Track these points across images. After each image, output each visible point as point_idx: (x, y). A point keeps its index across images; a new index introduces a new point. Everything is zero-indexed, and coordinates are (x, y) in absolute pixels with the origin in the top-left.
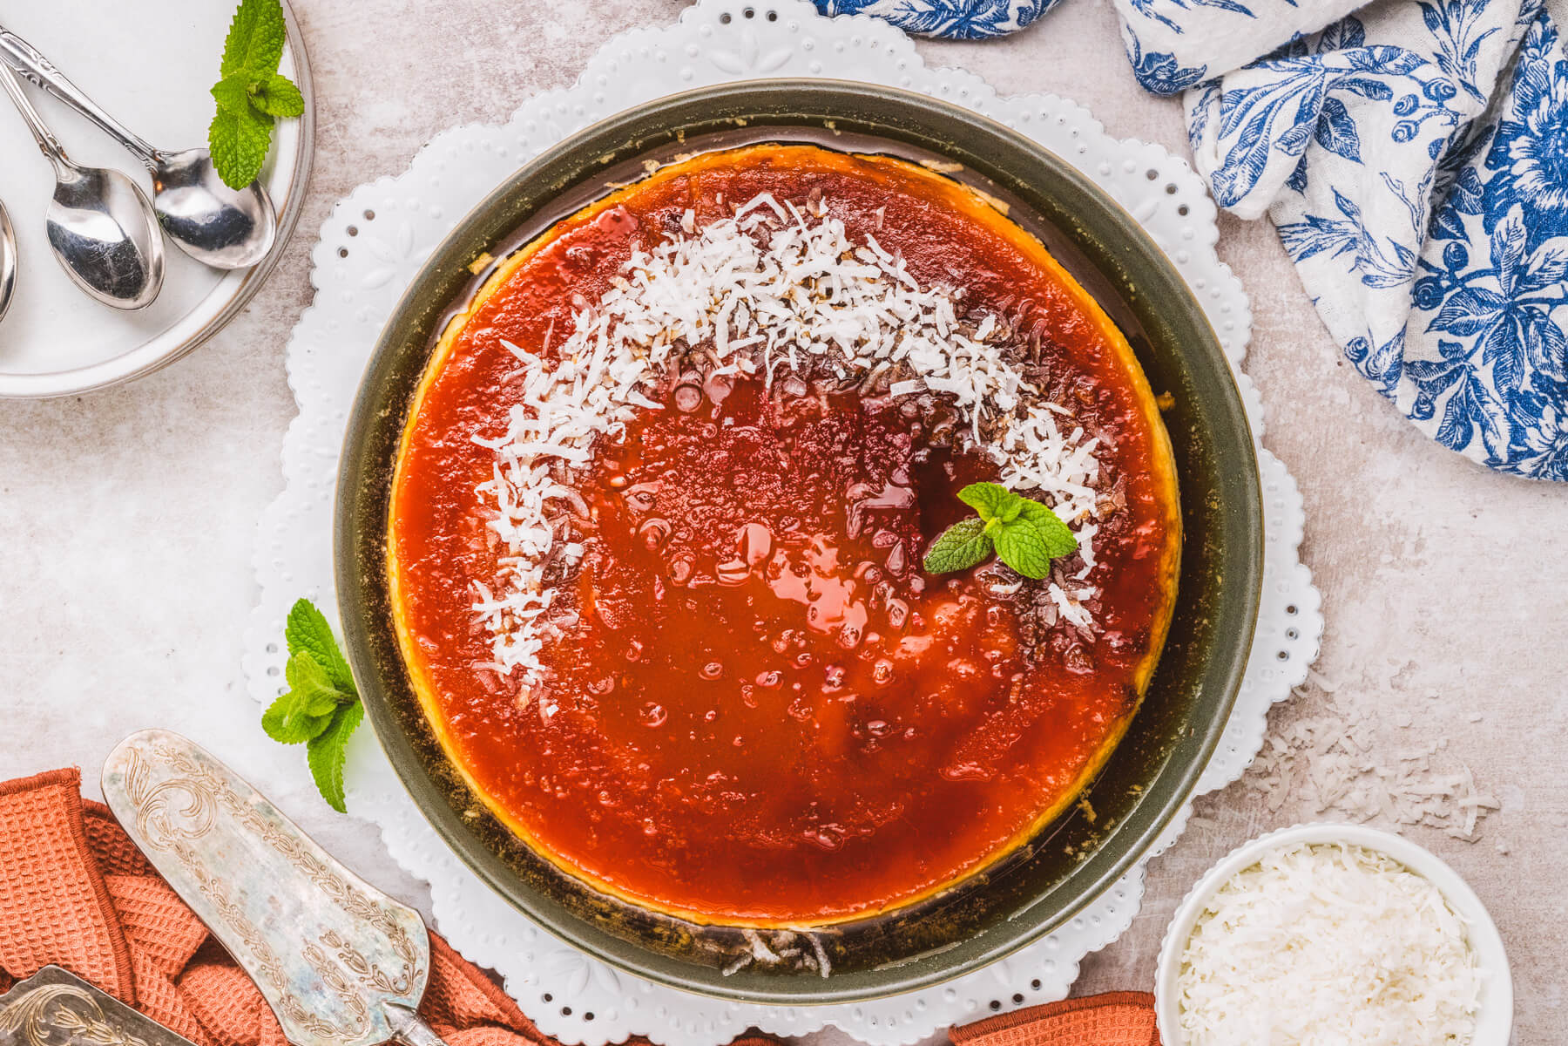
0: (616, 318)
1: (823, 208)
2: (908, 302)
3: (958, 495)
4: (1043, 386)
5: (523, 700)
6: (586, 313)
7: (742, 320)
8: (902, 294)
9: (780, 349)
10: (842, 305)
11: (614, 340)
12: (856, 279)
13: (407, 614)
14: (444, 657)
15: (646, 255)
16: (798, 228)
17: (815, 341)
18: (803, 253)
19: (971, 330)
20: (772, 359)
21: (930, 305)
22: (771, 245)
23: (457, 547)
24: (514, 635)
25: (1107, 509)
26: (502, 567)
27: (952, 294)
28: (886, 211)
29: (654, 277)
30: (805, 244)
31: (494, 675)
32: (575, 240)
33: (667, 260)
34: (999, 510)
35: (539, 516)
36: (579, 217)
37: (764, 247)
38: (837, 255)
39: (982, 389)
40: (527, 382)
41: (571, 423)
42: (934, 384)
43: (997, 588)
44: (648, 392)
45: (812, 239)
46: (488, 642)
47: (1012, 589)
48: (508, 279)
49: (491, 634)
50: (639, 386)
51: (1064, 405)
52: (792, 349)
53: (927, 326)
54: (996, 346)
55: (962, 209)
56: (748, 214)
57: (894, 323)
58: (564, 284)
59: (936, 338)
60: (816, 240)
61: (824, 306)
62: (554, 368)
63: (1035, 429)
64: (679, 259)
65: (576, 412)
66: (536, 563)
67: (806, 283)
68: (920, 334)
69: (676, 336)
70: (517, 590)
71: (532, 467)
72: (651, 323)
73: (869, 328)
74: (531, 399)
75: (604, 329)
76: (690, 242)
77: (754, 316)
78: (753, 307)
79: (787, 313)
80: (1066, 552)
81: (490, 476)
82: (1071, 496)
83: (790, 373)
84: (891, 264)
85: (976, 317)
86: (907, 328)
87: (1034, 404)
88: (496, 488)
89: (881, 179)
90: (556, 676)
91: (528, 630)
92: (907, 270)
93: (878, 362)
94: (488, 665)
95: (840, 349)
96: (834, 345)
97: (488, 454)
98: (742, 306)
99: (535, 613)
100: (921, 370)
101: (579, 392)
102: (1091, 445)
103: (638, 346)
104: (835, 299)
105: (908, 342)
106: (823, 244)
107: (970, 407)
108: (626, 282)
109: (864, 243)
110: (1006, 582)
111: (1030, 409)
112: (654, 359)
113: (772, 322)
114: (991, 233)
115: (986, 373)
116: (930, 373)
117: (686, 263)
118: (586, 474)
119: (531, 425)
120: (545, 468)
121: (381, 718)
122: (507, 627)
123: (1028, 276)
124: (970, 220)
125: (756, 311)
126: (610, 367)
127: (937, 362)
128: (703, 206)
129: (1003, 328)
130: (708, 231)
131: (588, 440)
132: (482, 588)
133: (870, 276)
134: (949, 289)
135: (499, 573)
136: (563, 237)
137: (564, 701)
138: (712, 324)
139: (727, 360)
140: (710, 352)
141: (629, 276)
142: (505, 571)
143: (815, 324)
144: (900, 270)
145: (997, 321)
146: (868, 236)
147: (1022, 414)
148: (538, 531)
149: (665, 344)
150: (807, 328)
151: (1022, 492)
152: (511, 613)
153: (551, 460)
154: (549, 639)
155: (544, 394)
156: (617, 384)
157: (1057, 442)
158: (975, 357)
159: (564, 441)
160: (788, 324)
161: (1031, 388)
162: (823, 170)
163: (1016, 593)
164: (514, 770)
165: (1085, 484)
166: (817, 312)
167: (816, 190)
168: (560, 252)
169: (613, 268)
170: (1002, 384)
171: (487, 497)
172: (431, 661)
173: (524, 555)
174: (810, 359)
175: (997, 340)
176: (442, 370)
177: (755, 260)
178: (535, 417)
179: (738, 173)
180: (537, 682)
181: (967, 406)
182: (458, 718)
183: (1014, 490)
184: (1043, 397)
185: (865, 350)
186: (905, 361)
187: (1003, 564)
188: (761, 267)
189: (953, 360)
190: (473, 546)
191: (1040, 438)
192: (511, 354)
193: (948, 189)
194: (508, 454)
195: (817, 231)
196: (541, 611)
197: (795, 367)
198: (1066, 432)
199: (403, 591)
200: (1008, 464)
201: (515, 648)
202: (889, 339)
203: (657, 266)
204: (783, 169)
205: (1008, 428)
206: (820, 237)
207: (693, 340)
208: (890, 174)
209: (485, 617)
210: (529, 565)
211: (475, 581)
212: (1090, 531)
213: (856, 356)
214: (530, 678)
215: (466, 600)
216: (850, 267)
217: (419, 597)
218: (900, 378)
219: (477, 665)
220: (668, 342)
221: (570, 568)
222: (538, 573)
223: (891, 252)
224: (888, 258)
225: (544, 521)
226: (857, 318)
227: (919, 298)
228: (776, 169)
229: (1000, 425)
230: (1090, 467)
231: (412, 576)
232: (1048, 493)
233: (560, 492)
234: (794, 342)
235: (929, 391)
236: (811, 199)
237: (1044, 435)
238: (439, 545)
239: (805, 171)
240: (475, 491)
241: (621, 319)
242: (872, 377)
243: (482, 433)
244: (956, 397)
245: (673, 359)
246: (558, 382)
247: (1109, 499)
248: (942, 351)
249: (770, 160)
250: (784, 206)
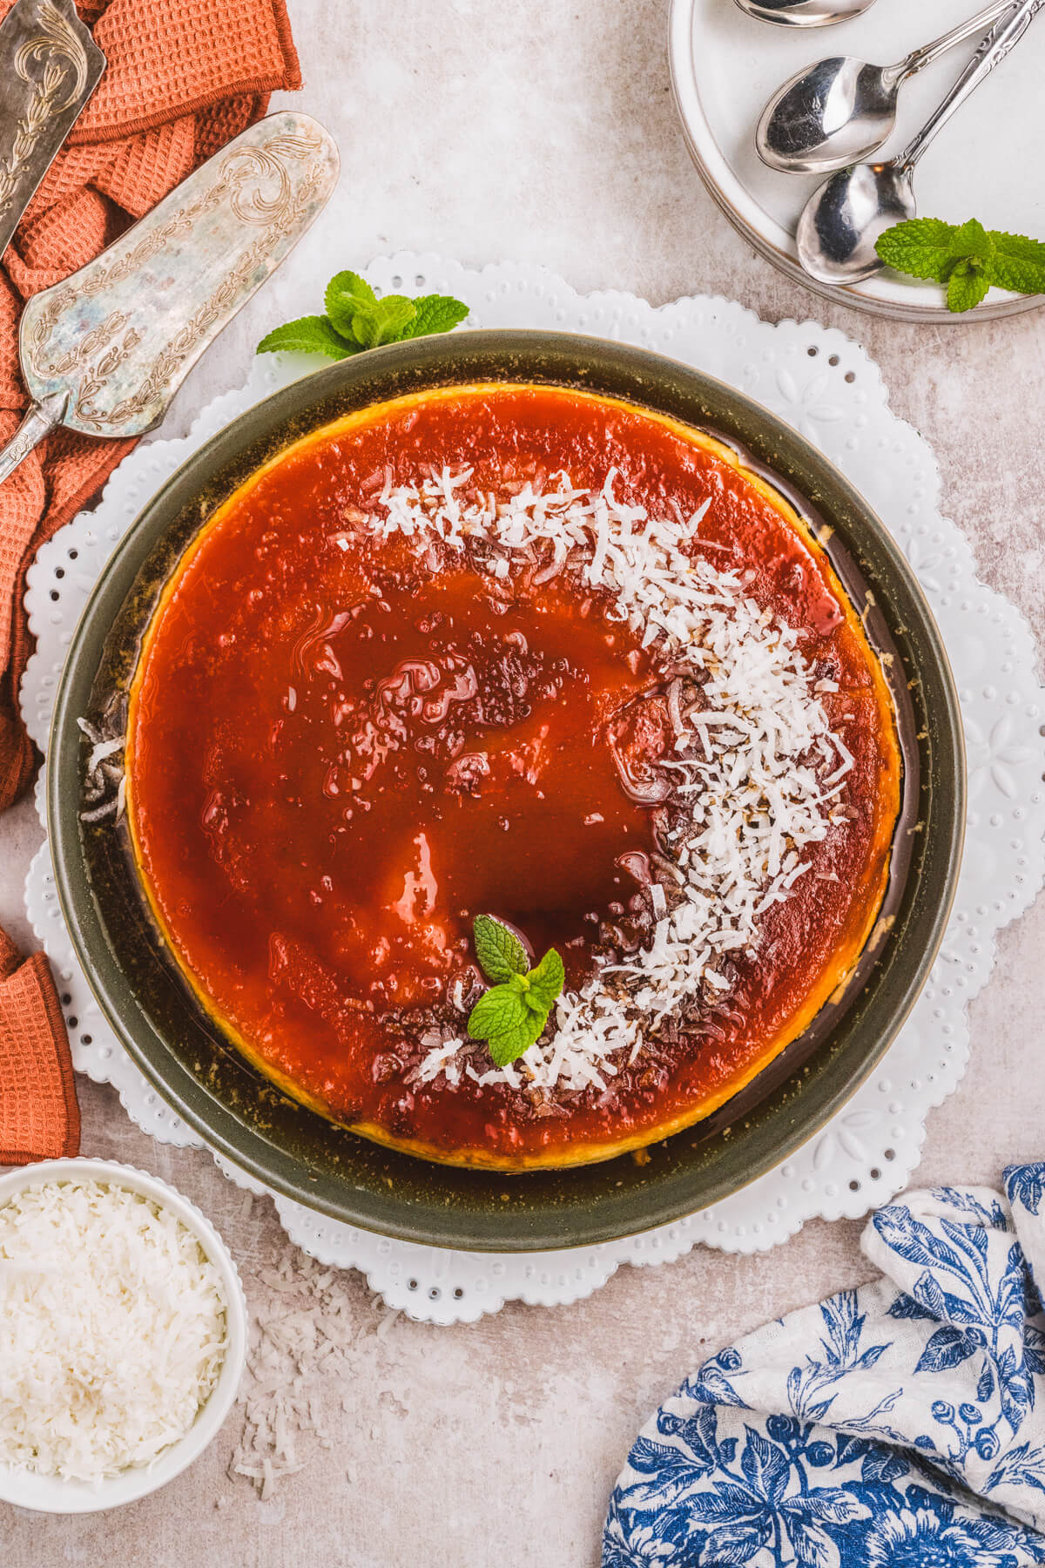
0: (731, 613)
1: (838, 820)
2: (744, 903)
3: (552, 950)
4: (658, 1035)
5: (354, 516)
6: (737, 583)
7: (727, 738)
8: (754, 895)
9: (699, 775)
10: (741, 838)
11: (709, 610)
12: (767, 851)
13: (440, 401)
14: (398, 438)
15: (794, 644)
16: (818, 794)
17: (707, 811)
18: (794, 799)
19: (715, 965)
20: (689, 767)
21: (740, 924)
22: (802, 768)
23: (506, 452)
24: (418, 508)
25: (536, 1097)
26: (486, 496)
27: (751, 947)
28: (834, 883)
29: (771, 651)
30: (802, 801)
31: (379, 487)
32: (809, 572)
33: (788, 664)
34: (537, 990)
35: (536, 534)
36: (832, 578)
37: (800, 760)
38: (791, 833)
39: (657, 975)
40: (669, 524)
41: (627, 567)
42: (662, 928)
43: (459, 987)
44: (657, 644)
45: (807, 809)
46: (412, 482)
47: (458, 1002)
48: (772, 506)
49: (419, 484)
50: (663, 635)
51: (640, 1056)
52: (699, 787)
53: (720, 922)
54: (699, 990)
55: (835, 959)
56: (833, 745)
57: (723, 889)
58: (766, 562)
59: (708, 931)
60: (806, 813)
61: (740, 819)
62: (682, 551)
63: (616, 1028)
64: (789, 676)
65: (639, 571)
66: (489, 530)
67: (764, 802)
68: (712, 914)
69: (713, 672)
70: (463, 511)
71: (585, 528)
72: (726, 648)
73: (718, 864)
74: (652, 527)
75: (720, 600)
76: (806, 687)
77: (732, 750)
78: (741, 749)
79: (734, 783)
80: (495, 1056)
81: (576, 486)
82: (549, 1062)
83: (675, 785)
84: (782, 886)
85: (728, 970)
86: (718, 901)
87: (640, 1026)
88: (565, 491)
89: (866, 878)
90: (378, 548)
91: (423, 521)
92: (776, 902)
93: (685, 872)
94: (389, 483)
95: (698, 835)
96: (702, 829)
97: (599, 485)
98: (742, 738)
99: (440, 528)
100: (676, 915)
101: (659, 575)
102: (600, 1083)
103: (704, 635)
104: (747, 830)
105: (704, 903)
106: (802, 819)
107: (639, 963)
108: (766, 623)
109: (803, 860)
110: (465, 995)
111: (636, 1023)
112: (691, 651)
113: (725, 768)
114: (811, 987)
115: (673, 979)
116: (672, 924)
117: (785, 683)
118: (577, 582)
119: (627, 527)
120: (583, 540)
121: (336, 376)
122: (426, 501)
123: (768, 1023)
124: (824, 966)
125: (736, 752)
126: (682, 607)
127: (684, 931)
128: (841, 701)
129: (716, 997)
130: (817, 706)
131: (611, 585)
132: (465, 476)
133: (769, 865)
134: (756, 944)
135: (480, 494)
136: (813, 560)
137: (352, 556)
138: (724, 708)
139: (688, 723)
140: (697, 705)
141: (773, 627)
142: (482, 500)
143: (723, 811)
144: (775, 895)
145: (723, 991)
146: (810, 864)
147: (630, 1014)
148: (521, 533)
149: (705, 661)
150: (719, 802)
151: (553, 1013)
152: (440, 505)
153: (592, 546)
154: (414, 542)
155: (657, 541)
156: (666, 613)
157: (604, 1048)
158: (688, 969)
159: (610, 560)
160: (723, 784)
161: (657, 1024)
162: (876, 821)
163: (453, 1006)
164: (284, 505)
165: (561, 1076)
166: (734, 812)
167: (856, 814)
168: (798, 558)
169: (782, 610)
170: (661, 995)
171: (556, 482)
172: (393, 425)
173: (497, 519)
174: (688, 806)
175: (704, 990)
176: (683, 440)
177: (787, 751)
178: (634, 532)
179: (874, 736)
180: (372, 530)
181: (639, 960)
182: (337, 450)
183: (556, 1005)
184: (647, 1036)
185: (697, 859)
186: (685, 899)
187: (482, 993)
188: (781, 757)
189: (686, 947)
190: (507, 468)
191: (607, 1033)
192: (697, 508)
193: (855, 945)
194: (598, 503)
195: (815, 814)
196: (442, 535)
197: (680, 790)
198: (613, 1058)
199: (463, 398)
200: (582, 1000)
201: (405, 508)
202: (707, 884)
203: (782, 655)
204: (877, 780)
205: (617, 1000)
206: (809, 816)
207: (708, 689)
208: (871, 887)
209: (436, 479)
210: (488, 524)
211: (472, 470)
212: (514, 1080)
213: (691, 851)
214: (376, 523)
215: (454, 461)
216: (777, 845)
217: (457, 414)
218: (668, 894)
219: (389, 470)
220: (707, 665)
221: (484, 564)
222: (479, 532)
223: (794, 887)
224: (788, 885)
225: (531, 539)
226: (728, 852)
227: (748, 913)
228: (877, 773)
229: (621, 993)
230: (577, 1081)
231: (478, 407)
232: (552, 1040)
233: (560, 555)
234: (706, 789)
235: (655, 922)
236: (847, 808)
237: (610, 1036)
238: (509, 434)
239: (876, 802)
240: (561, 471)
241: (730, 618)
242: (669, 866)
243: (619, 478)
244: (649, 949)
245: (690, 669)
246: (668, 555)
247: (546, 1100)
248: (694, 936)
249: (887, 768)
250: (840, 781)
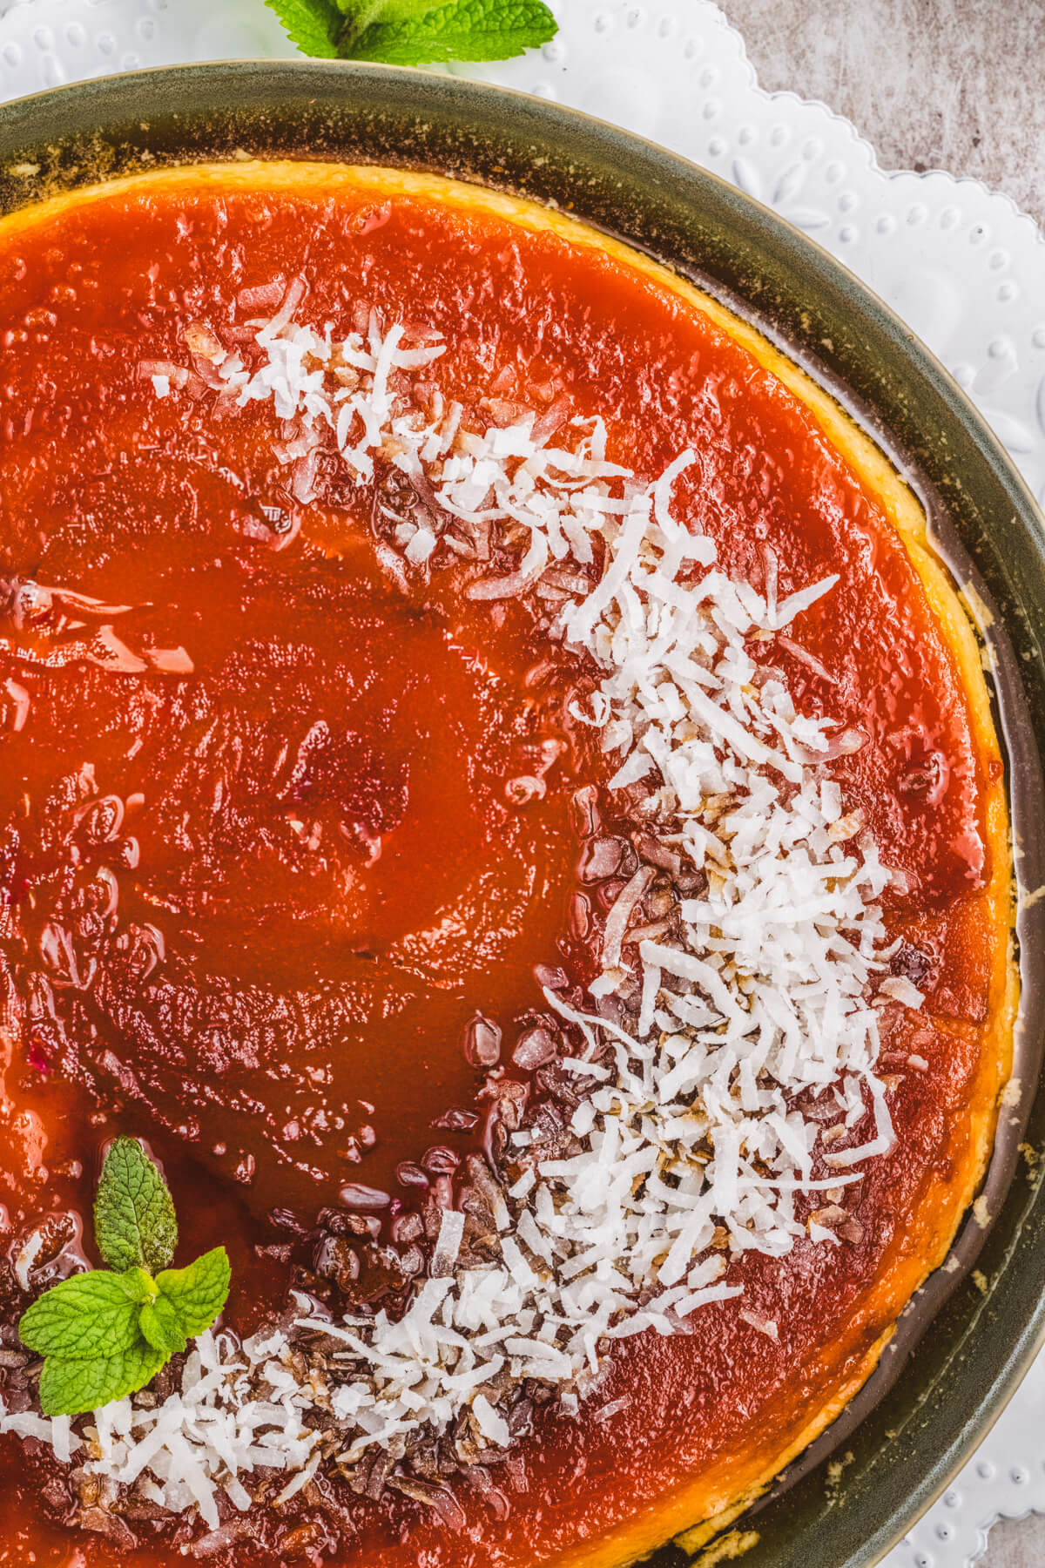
0: (787, 793)
1: (819, 1233)
2: (594, 1308)
3: (222, 1249)
4: (348, 1474)
5: (201, 343)
6: (821, 744)
7: (687, 1008)
8: (610, 1305)
9: (611, 1052)
10: (639, 1194)
11: (753, 772)
12: (674, 1235)
13: (438, 205)
14: (339, 239)
15: (876, 892)
16: (806, 1174)
17: (599, 1120)
18: (759, 1165)
19: (498, 1394)
20: (600, 1031)
21: (573, 1343)
22: (798, 1116)
23: (515, 336)
24: (319, 376)
25: (90, 1491)
26: (447, 407)
27: (575, 1390)
28: (764, 1339)
29: (830, 889)
30: (774, 1175)
31: (268, 310)
32: (955, 784)
33: (851, 925)
34: (167, 1309)
35: (506, 509)
36: (995, 806)
37: (801, 1102)
38: (730, 1222)
39: (390, 1368)
40: (747, 591)
41: (641, 637)
42: (433, 1292)
43: (35, 1244)
44: (638, 793)
45: (776, 1191)
46: (329, 327)
47: (23, 1270)
48: (942, 638)
49: (337, 337)
50: (654, 780)
51: (300, 1496)
52: (602, 1074)
53: (539, 1322)
54: (452, 1425)
55: (712, 1471)
56: (868, 1100)
57: (569, 1269)
58: (890, 728)
59: (511, 1330)
60: (771, 1198)
61: (649, 1160)
62: (751, 646)
63: (280, 1429)
64: (844, 947)
65: (657, 653)
66: (428, 468)
67: (705, 1147)
68: (530, 1303)
69: (712, 881)
70: (395, 414)
71: (596, 535)
72: (755, 850)
73: (579, 1223)
74: (714, 584)
75: (779, 763)
76: (865, 978)
77: (686, 1032)
78: (705, 1038)
79: (668, 1093)
80: (44, 1391)
81: (612, 455)
82: (137, 1440)
83: (562, 1053)
84: (672, 1307)
85: (517, 1412)
86: (551, 1287)
87: (322, 1446)
88: (588, 456)
89: (826, 1358)
90: (218, 417)
91: (317, 404)
92: (651, 1330)
93: (513, 1208)
94: (288, 311)
95: (564, 1155)
96: (577, 1148)
97: (652, 470)
98: (715, 1021)
99: (343, 429)
100: (468, 1279)
101: (690, 673)
102: (210, 1513)
103: (725, 811)
104: (655, 1186)
105: (525, 1276)
106: (758, 1206)
107: (367, 1334)
108: (843, 837)
109: (730, 1277)
110: (39, 1263)
111: (317, 1436)
112: (691, 828)
113: (663, 1060)
114: (651, 1501)
115: (413, 1388)
116: (455, 1292)
117: (831, 956)
118: (544, 623)
119: (670, 565)
120: (585, 555)
121: (283, 81)
122: (338, 370)
123: (547, 1532)
124: (688, 1477)
125: (694, 1039)
126: (708, 747)
127: (470, 1311)
128: (918, 1028)
129: (477, 1451)
130: (869, 1019)
131: (600, 655)
132: (425, 355)
133: (667, 1262)
134: (585, 1389)
135: (439, 398)
136: (971, 762)
137: (167, 413)
138: (708, 953)
139: (631, 952)
140: (660, 929)
141: (851, 848)
142: (438, 411)
143: (627, 1132)
144: (654, 1317)
145: (493, 1446)
146: (738, 1290)
147: (315, 1417)
148: (480, 497)
149: (708, 857)
150: (627, 1115)
151: (180, 1358)
152: (361, 387)
153: (595, 572)
154: (286, 434)
155: (714, 612)
156: (675, 744)
157: (240, 1456)
158: (448, 1382)
159: (616, 610)
160: (648, 1086)
161: (354, 1453)
162: (886, 1262)
163: (12, 1271)
164: (88, 273)
165: (146, 1472)
166: (646, 1144)
167: (857, 1235)
168: (947, 744)
169: (877, 823)
170: (382, 1407)
171: (579, 433)
172: (339, 211)
173: (449, 455)
174: (570, 1097)
175: (461, 1431)
176: (832, 450)
177: (783, 1076)
178: (680, 578)
179: (948, 1114)
180: (221, 381)
181: (370, 1329)
182: (223, 216)
183: (192, 1346)
184: (329, 1467)
185: (545, 1199)
186: (494, 1257)
187: (74, 1271)
188: (767, 1082)
189: (459, 1341)
190: (507, 372)
191: (260, 1431)
192: (807, 584)
193: (762, 1462)
194: (637, 501)
195: (787, 1206)
196: (341, 442)
197: (568, 1064)
198: (251, 1479)
199: (483, 216)
200: (242, 1357)
201: (296, 369)
202: (544, 1248)
203: (846, 904)
204: (920, 1194)
205: (301, 1383)
206: (774, 1206)
207: (691, 910)
208: (832, 1373)
209: (374, 340)
210: (430, 456)
211: (442, 349)
212: (63, 1444)
213: (540, 1179)
214: (233, 371)
215: (417, 320)
216: (694, 1232)
217: (459, 241)
218: (470, 1236)
219: (298, 288)
220: (709, 866)
221: (393, 524)
222: (408, 464)
223: (694, 1315)
224: (683, 1310)
225: (494, 514)
226: (604, 1208)
227: (594, 1329)
228: (925, 1181)
229: (314, 1373)
230: (173, 1493)
231: (496, 244)
232: (160, 1402)
233: (533, 564)
234: (613, 1081)
235: (423, 1275)
236: (847, 1220)
237: (263, 1439)
238: (537, 314)
239: (900, 1230)
240: (598, 418)
241: (783, 801)
242: (493, 1189)
243: (694, 472)
244: (395, 1317)
245: (676, 861)
246: (724, 644)
247: (105, 1502)
248: (483, 1330)
249: (947, 1179)
250: (858, 1167)
